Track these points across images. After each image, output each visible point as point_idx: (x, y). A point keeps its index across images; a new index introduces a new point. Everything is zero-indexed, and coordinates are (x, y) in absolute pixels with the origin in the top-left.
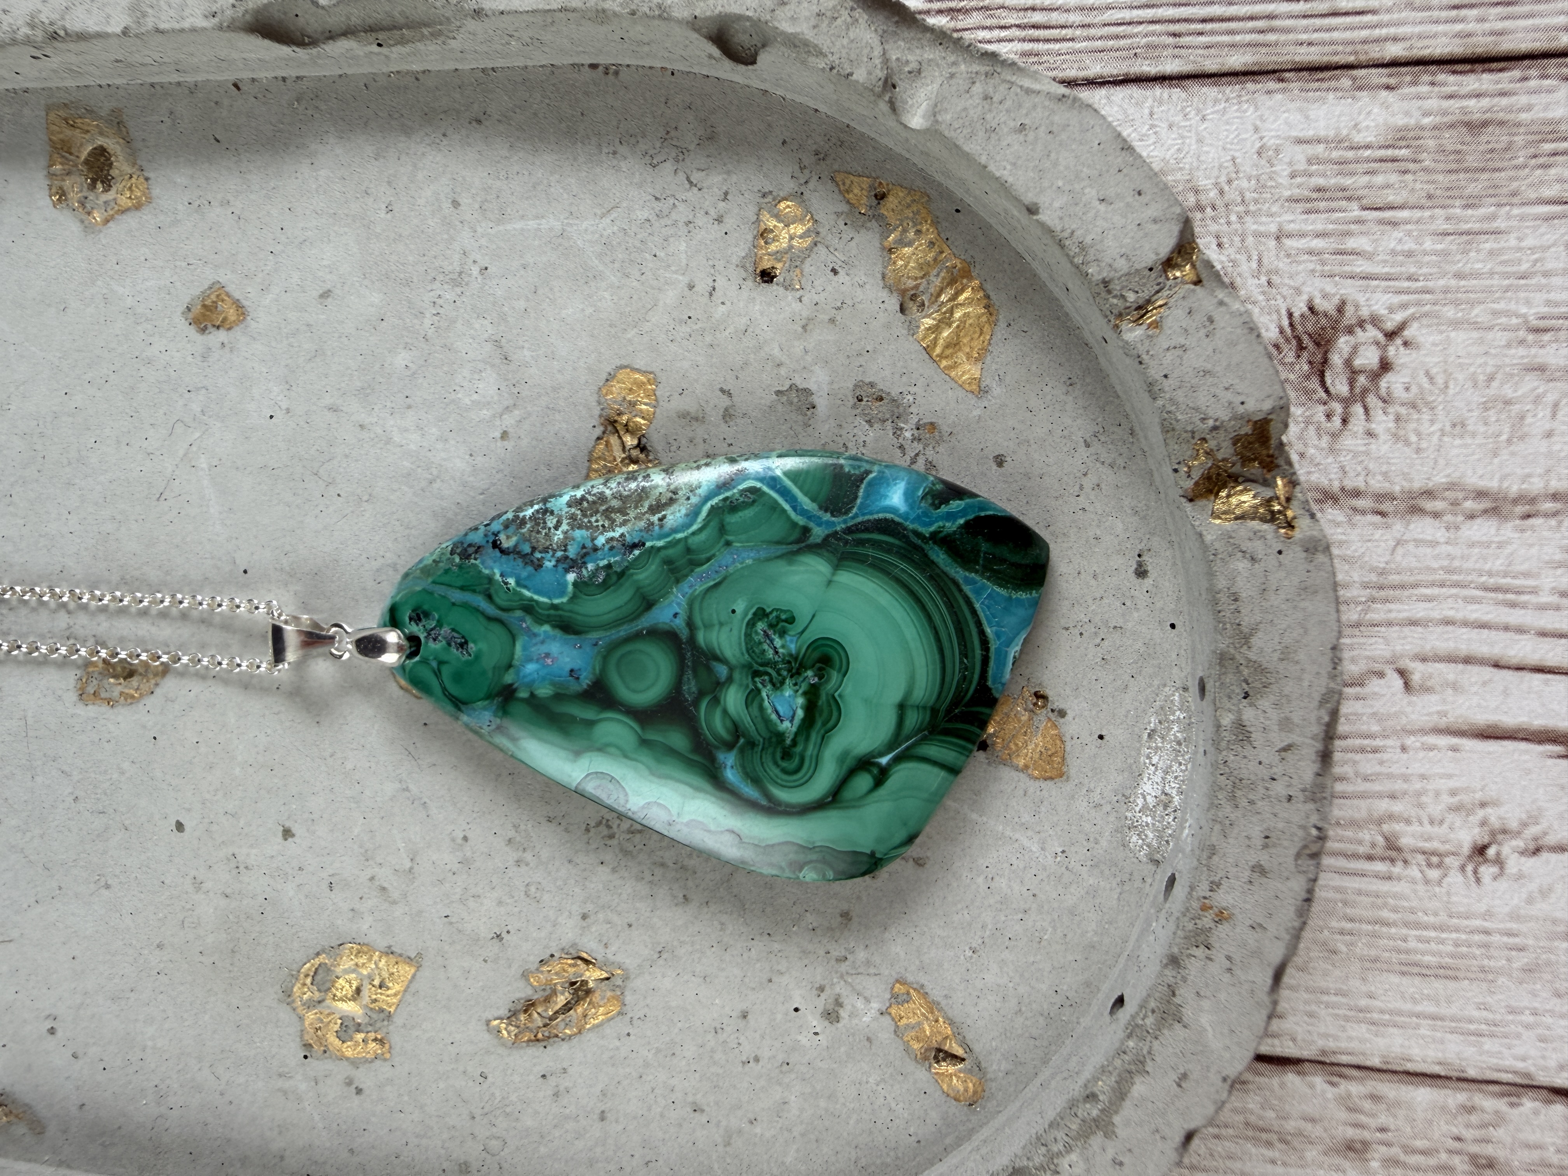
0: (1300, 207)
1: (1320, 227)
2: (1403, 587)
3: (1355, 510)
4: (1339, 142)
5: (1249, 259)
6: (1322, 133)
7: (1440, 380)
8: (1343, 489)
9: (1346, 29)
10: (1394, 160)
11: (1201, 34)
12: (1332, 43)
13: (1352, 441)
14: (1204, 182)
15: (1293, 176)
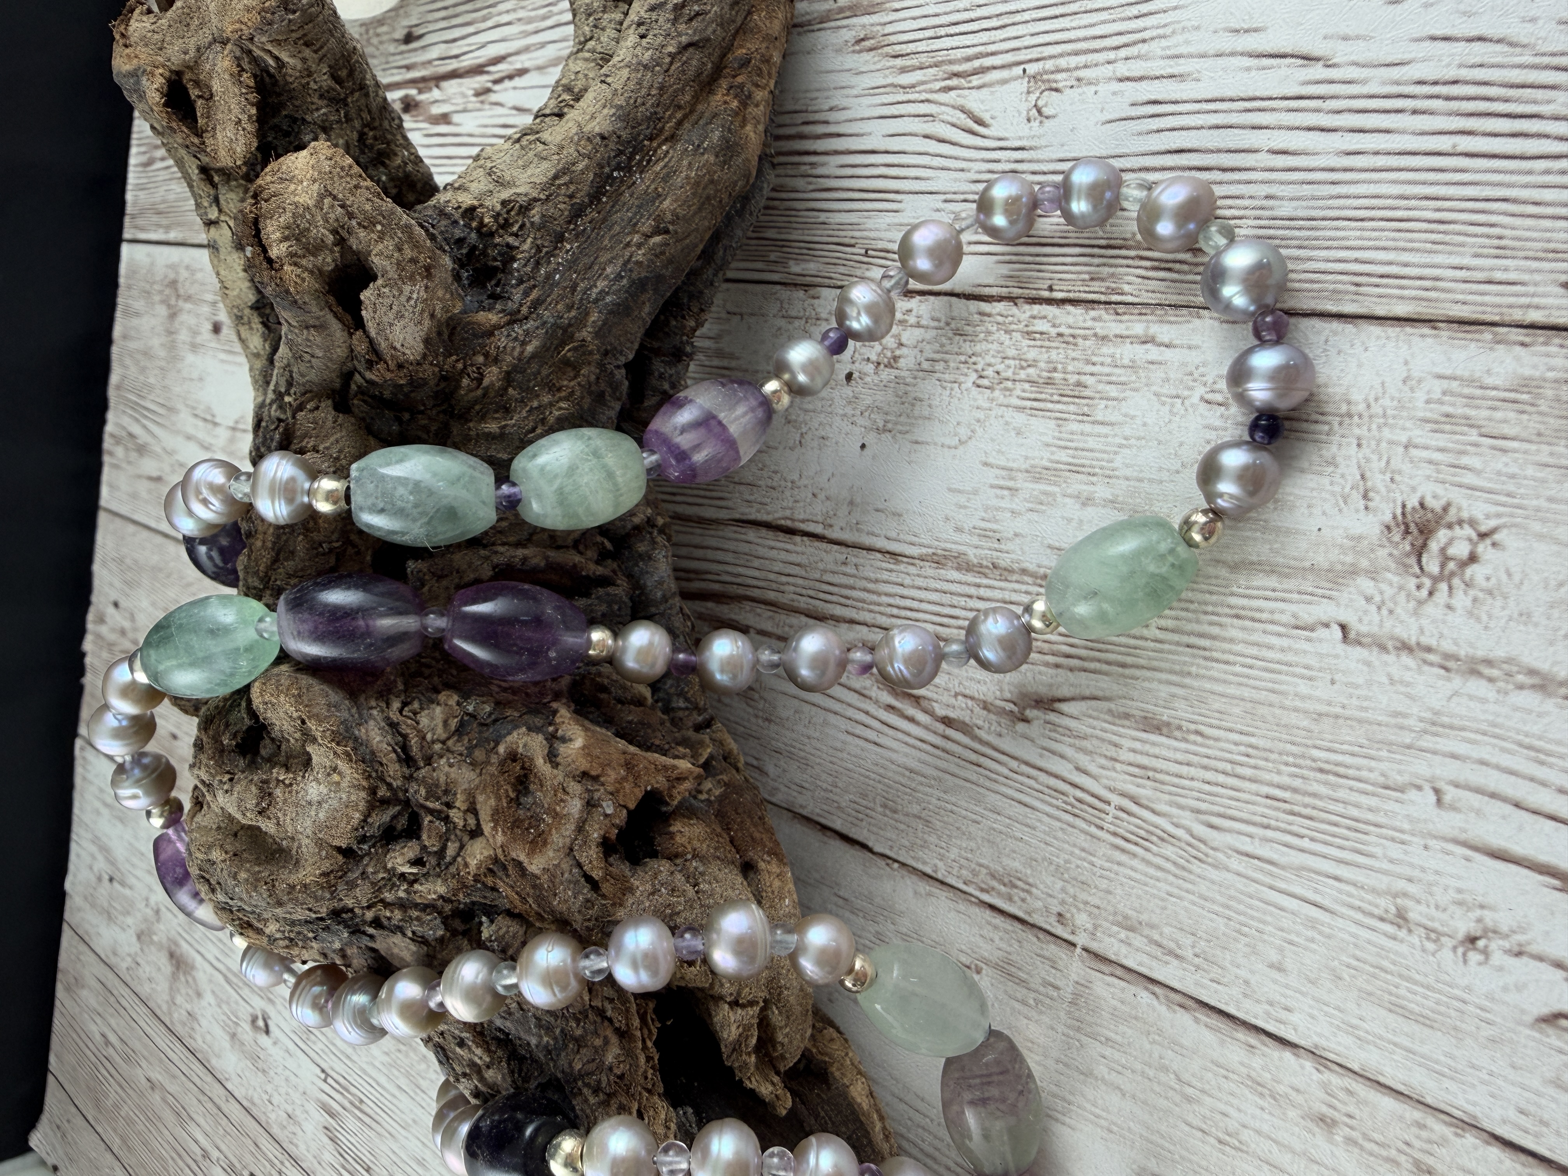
0: (1429, 426)
1: (1441, 444)
2: (1451, 727)
3: (1425, 662)
4: (1470, 381)
5: (1380, 459)
6: (1459, 373)
7: (1517, 578)
8: (1418, 644)
9: (1497, 295)
10: (1515, 402)
11: (1377, 286)
12: (1482, 304)
13: (1434, 609)
14: (1357, 396)
15: (1428, 402)
